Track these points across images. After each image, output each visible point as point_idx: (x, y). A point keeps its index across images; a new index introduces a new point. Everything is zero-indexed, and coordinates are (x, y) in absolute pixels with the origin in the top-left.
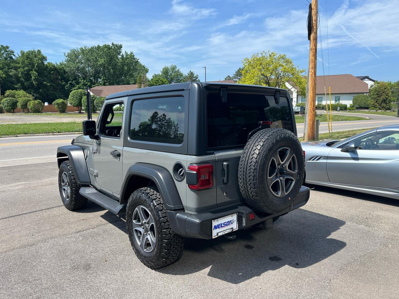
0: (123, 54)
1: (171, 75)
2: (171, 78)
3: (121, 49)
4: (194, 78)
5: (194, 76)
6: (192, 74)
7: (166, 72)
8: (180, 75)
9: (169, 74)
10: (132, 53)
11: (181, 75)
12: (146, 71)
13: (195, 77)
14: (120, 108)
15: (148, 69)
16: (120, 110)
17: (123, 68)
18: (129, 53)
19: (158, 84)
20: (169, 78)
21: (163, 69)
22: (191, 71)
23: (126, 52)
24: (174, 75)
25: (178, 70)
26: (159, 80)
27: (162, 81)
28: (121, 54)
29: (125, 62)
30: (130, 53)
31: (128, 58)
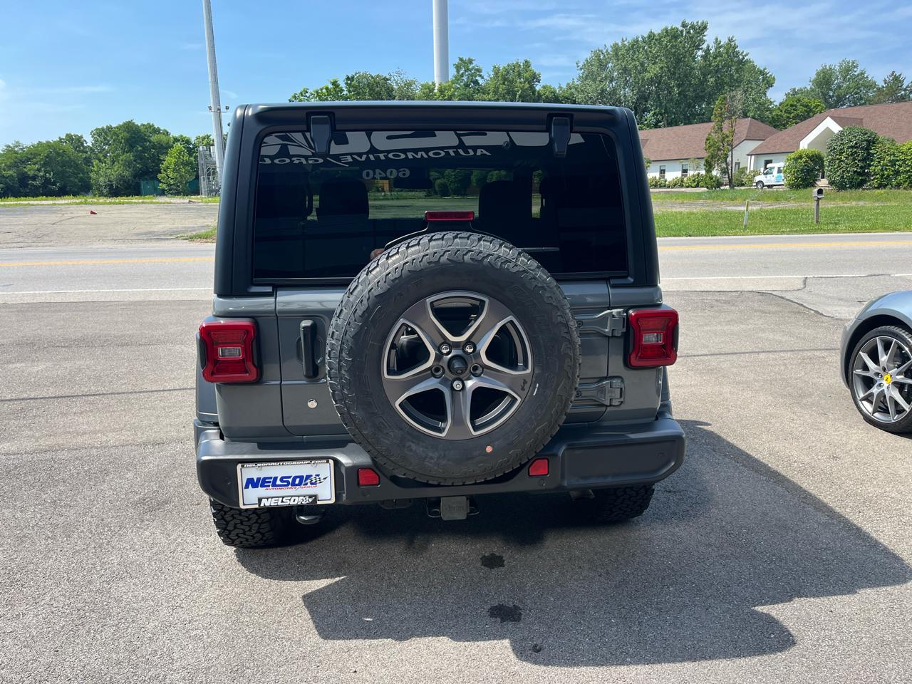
0: (708, 46)
1: (839, 87)
2: (838, 97)
3: (705, 34)
4: (903, 92)
5: (904, 86)
6: (897, 80)
7: (824, 80)
8: (865, 87)
9: (834, 86)
10: (730, 40)
11: (871, 85)
12: (768, 82)
13: (905, 90)
14: (682, 181)
15: (774, 78)
16: (682, 186)
17: (703, 82)
18: (724, 41)
19: (792, 115)
20: (831, 97)
21: (818, 74)
22: (893, 72)
23: (717, 39)
24: (848, 87)
25: (862, 74)
26: (799, 104)
27: (806, 106)
28: (704, 46)
29: (710, 65)
30: (727, 41)
31: (719, 54)
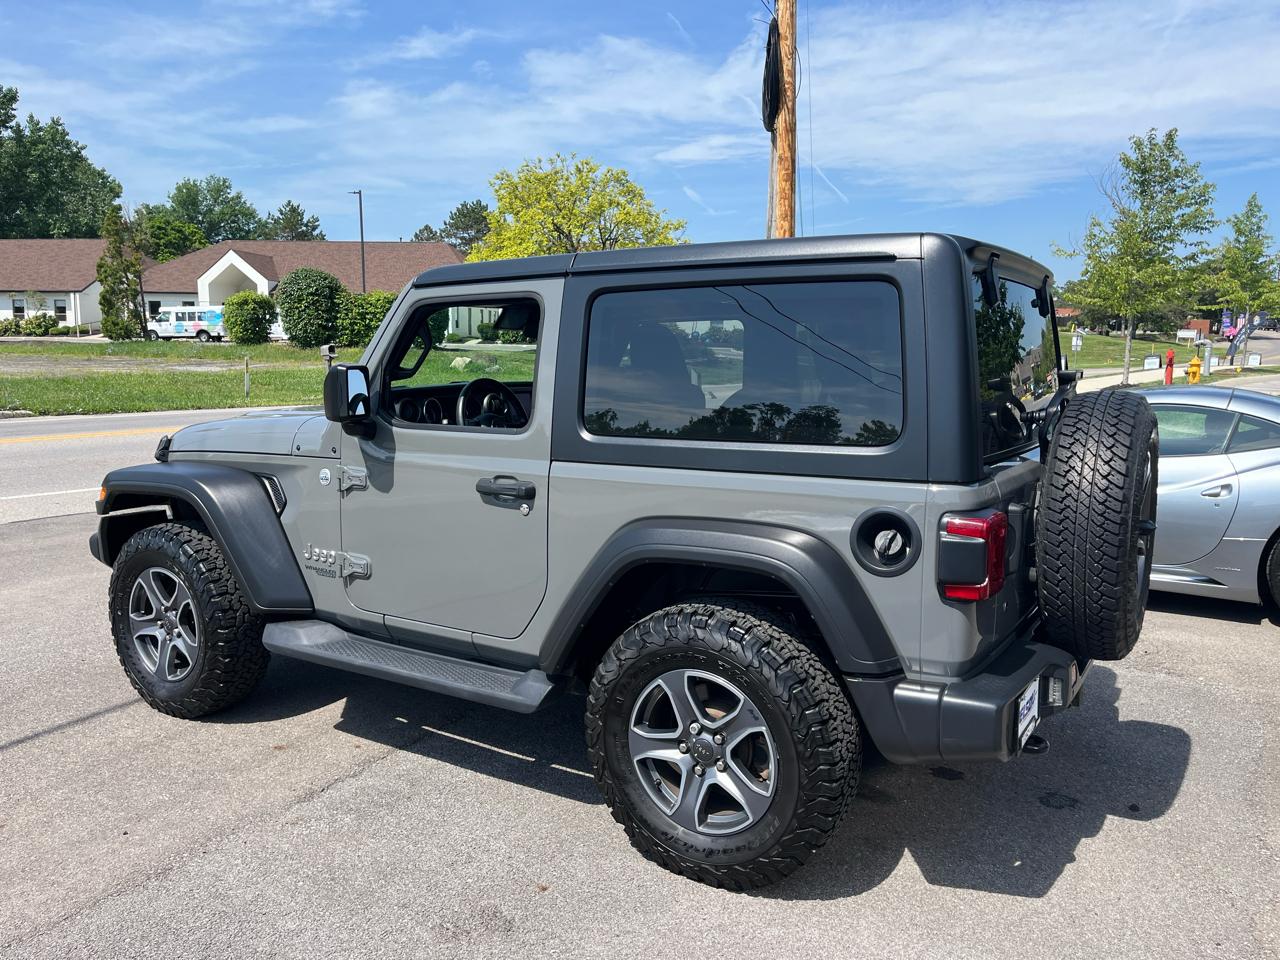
0: (18, 126)
1: (211, 211)
2: (211, 223)
3: (14, 106)
4: (304, 228)
5: (305, 221)
6: (294, 213)
7: (188, 198)
8: (245, 215)
9: (203, 208)
10: (56, 123)
11: (250, 214)
12: (112, 190)
13: (306, 225)
14: (17, 326)
15: (119, 186)
16: (18, 333)
17: (19, 176)
18: (45, 121)
19: (162, 241)
20: (202, 222)
21: (179, 189)
22: (289, 202)
23: (31, 117)
24: (222, 213)
25: (239, 197)
26: (169, 228)
27: (180, 231)
28: (13, 124)
29: (28, 154)
30: (50, 122)
31: (40, 141)
